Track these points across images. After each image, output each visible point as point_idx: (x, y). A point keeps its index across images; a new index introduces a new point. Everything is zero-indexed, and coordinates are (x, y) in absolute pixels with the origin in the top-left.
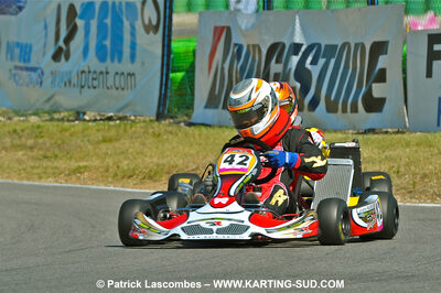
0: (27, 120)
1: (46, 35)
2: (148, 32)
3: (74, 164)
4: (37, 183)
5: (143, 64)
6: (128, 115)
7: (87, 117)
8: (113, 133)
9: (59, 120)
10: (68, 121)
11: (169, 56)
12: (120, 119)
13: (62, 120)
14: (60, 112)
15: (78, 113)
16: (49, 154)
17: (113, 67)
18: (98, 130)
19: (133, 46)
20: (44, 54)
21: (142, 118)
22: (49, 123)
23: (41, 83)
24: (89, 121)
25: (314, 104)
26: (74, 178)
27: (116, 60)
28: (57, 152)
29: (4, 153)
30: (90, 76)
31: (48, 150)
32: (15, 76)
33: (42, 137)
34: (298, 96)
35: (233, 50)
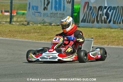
0: (37, 25)
1: (41, 4)
2: (68, 3)
3: (49, 37)
4: (40, 42)
5: (66, 11)
7: (52, 25)
8: (59, 29)
9: (45, 25)
10: (48, 26)
11: (73, 9)
13: (46, 25)
14: (46, 23)
15: (50, 24)
17: (59, 12)
18: (55, 28)
19: (64, 7)
20: (41, 9)
22: (43, 26)
23: (41, 16)
24: (53, 26)
25: (110, 22)
26: (49, 40)
27: (60, 10)
28: (45, 34)
29: (32, 34)
30: (53, 14)
31: (43, 33)
32: (34, 14)
33: (41, 30)
34: (106, 20)
35: (89, 8)
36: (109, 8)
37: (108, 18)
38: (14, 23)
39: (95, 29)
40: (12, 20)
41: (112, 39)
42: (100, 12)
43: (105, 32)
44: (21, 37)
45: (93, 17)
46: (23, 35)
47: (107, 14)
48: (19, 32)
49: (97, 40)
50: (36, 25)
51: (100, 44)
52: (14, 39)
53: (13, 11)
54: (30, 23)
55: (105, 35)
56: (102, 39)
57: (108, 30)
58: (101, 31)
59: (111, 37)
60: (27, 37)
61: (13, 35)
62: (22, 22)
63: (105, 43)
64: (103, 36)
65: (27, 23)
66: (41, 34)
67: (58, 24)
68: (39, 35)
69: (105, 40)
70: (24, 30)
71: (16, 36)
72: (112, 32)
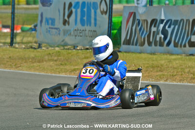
1: (60, 15)
3: (73, 68)
4: (58, 75)
5: (100, 27)
7: (78, 48)
8: (88, 55)
9: (67, 49)
10: (71, 50)
11: (111, 23)
12: (91, 49)
13: (68, 49)
14: (67, 46)
15: (75, 47)
16: (63, 63)
17: (87, 28)
18: (83, 54)
20: (59, 23)
22: (63, 50)
23: (59, 34)
24: (79, 50)
25: (169, 44)
26: (73, 73)
27: (89, 25)
28: (66, 62)
29: (45, 62)
30: (79, 31)
31: (62, 61)
32: (49, 31)
33: (60, 56)
34: (162, 41)
35: (136, 22)
36: (167, 21)
37: (165, 38)
38: (17, 46)
39: (146, 54)
40: (14, 40)
41: (172, 71)
42: (154, 29)
43: (161, 60)
44: (29, 68)
45: (143, 37)
46: (32, 65)
47: (164, 32)
48: (24, 59)
49: (148, 73)
50: (53, 48)
51: (153, 79)
52: (17, 71)
53: (15, 26)
54: (43, 45)
55: (162, 65)
56: (157, 71)
57: (165, 56)
58: (154, 59)
59: (171, 67)
60: (38, 68)
61: (15, 64)
62: (30, 44)
63: (161, 78)
65: (38, 45)
66: (60, 63)
67: (88, 47)
68: (57, 65)
69: (161, 73)
70: (33, 56)
71: (20, 66)
72: (172, 60)
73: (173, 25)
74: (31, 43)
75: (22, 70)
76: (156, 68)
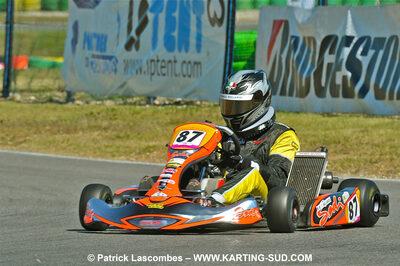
0: (103, 104)
1: (119, 27)
2: (213, 25)
3: (144, 144)
4: (110, 161)
5: (208, 54)
6: (195, 100)
7: (157, 102)
8: (179, 116)
9: (131, 104)
10: (140, 105)
11: (232, 46)
12: (187, 103)
13: (135, 104)
14: (133, 97)
15: (149, 98)
16: (122, 135)
17: (181, 56)
18: (167, 114)
19: (199, 37)
20: (118, 44)
21: (207, 103)
22: (122, 107)
23: (116, 71)
24: (158, 105)
25: (364, 91)
26: (144, 157)
27: (183, 50)
28: (129, 133)
29: (81, 133)
30: (159, 64)
31: (121, 131)
32: (92, 64)
33: (116, 119)
34: (349, 84)
35: (290, 42)
37: (356, 79)
38: (18, 97)
39: (311, 116)
40: (12, 84)
41: (369, 153)
42: (329, 58)
43: (345, 127)
44: (44, 144)
45: (304, 77)
46: (51, 138)
47: (353, 64)
48: (35, 126)
50: (99, 102)
52: (16, 151)
54: (78, 95)
55: (346, 139)
56: (336, 152)
57: (355, 119)
58: (329, 125)
59: (367, 144)
60: (64, 145)
61: (11, 136)
62: (48, 94)
63: (344, 167)
64: (339, 142)
65: (65, 94)
66: (115, 133)
67: (178, 99)
68: (108, 138)
69: (345, 156)
70: (55, 119)
71: (25, 141)
72: (370, 128)
73: (373, 48)
74: (50, 90)
75: (27, 149)
76: (333, 145)
